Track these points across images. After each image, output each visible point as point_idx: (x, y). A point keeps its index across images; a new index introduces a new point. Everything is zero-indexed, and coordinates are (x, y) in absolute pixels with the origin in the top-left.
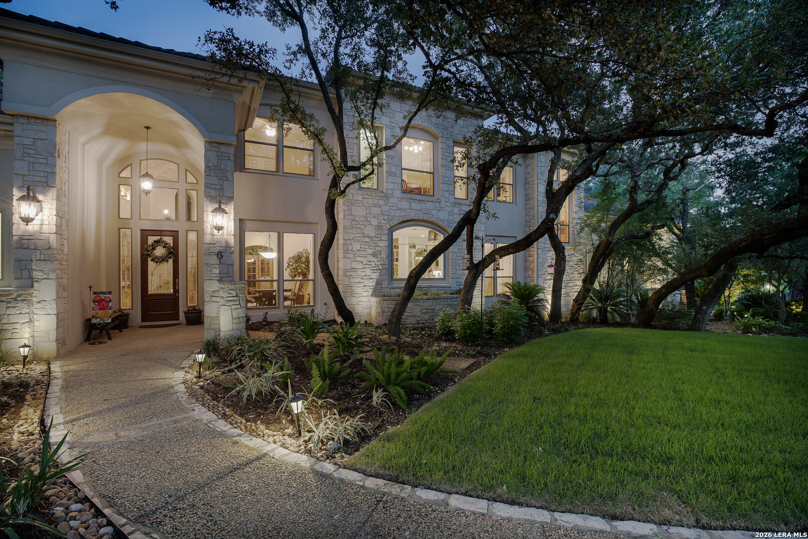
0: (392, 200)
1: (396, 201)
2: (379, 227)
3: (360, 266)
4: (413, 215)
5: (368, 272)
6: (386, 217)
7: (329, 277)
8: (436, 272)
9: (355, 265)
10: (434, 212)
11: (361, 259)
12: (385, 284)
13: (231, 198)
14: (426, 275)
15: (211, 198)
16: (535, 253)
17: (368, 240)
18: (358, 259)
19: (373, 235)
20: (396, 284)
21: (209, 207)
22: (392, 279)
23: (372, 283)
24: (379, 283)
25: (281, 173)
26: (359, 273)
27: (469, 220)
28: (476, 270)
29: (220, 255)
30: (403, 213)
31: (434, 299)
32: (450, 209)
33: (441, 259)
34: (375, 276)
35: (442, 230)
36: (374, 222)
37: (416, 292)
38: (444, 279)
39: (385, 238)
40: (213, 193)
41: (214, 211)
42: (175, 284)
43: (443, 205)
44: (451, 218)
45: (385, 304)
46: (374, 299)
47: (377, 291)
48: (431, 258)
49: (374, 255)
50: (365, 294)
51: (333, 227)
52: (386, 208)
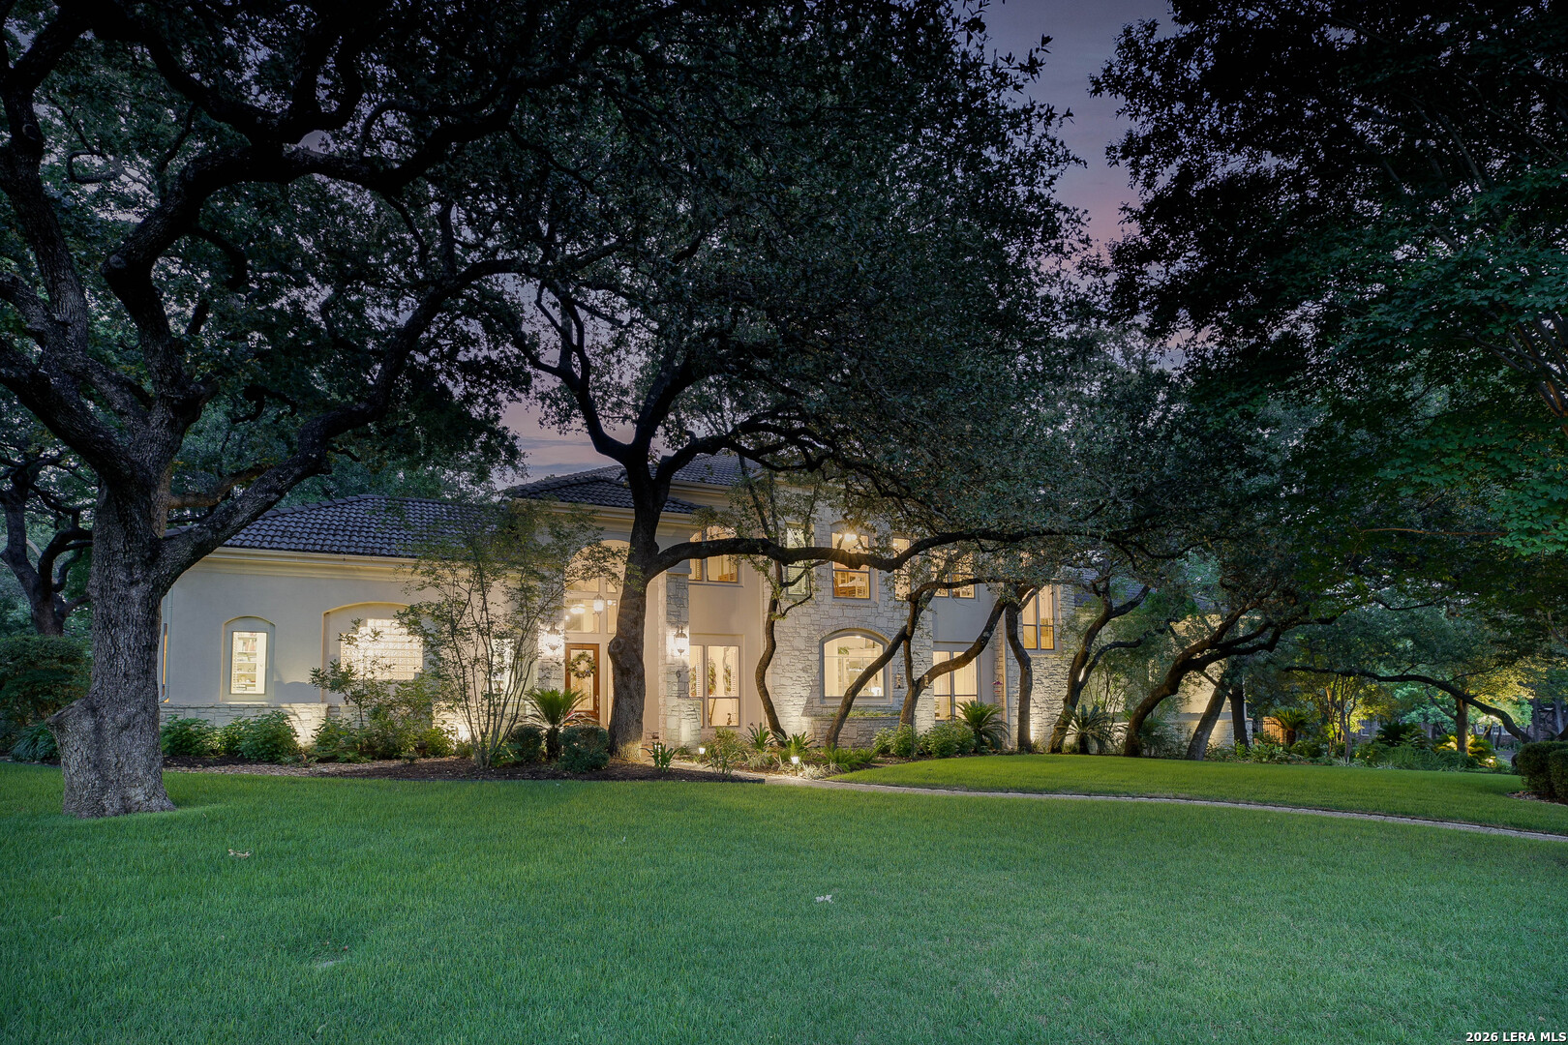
0: (822, 608)
1: (827, 608)
2: (809, 638)
3: (790, 682)
4: (846, 624)
5: (798, 689)
6: (817, 627)
7: (764, 694)
8: (875, 689)
9: (784, 681)
10: (870, 619)
11: (791, 675)
12: (816, 702)
13: (686, 623)
14: (862, 693)
15: (671, 623)
16: (1004, 664)
17: (797, 653)
18: (787, 674)
19: (803, 647)
20: (828, 703)
21: (671, 633)
22: (824, 697)
23: (803, 702)
24: (809, 701)
25: (705, 582)
26: (789, 689)
27: (905, 637)
28: (917, 687)
29: (678, 673)
30: (835, 622)
31: (872, 719)
32: (890, 614)
33: (880, 673)
34: (806, 693)
35: (881, 640)
36: (804, 633)
37: (851, 714)
38: (884, 697)
39: (816, 650)
40: (673, 619)
41: (677, 636)
42: (596, 701)
43: (881, 610)
44: (890, 625)
45: (818, 724)
46: (805, 719)
47: (808, 711)
48: (870, 672)
49: (804, 670)
50: (795, 713)
51: (772, 646)
52: (817, 617)
